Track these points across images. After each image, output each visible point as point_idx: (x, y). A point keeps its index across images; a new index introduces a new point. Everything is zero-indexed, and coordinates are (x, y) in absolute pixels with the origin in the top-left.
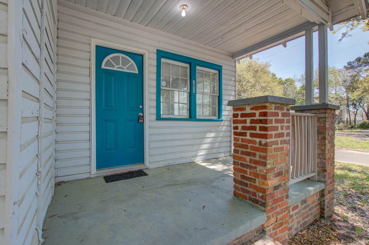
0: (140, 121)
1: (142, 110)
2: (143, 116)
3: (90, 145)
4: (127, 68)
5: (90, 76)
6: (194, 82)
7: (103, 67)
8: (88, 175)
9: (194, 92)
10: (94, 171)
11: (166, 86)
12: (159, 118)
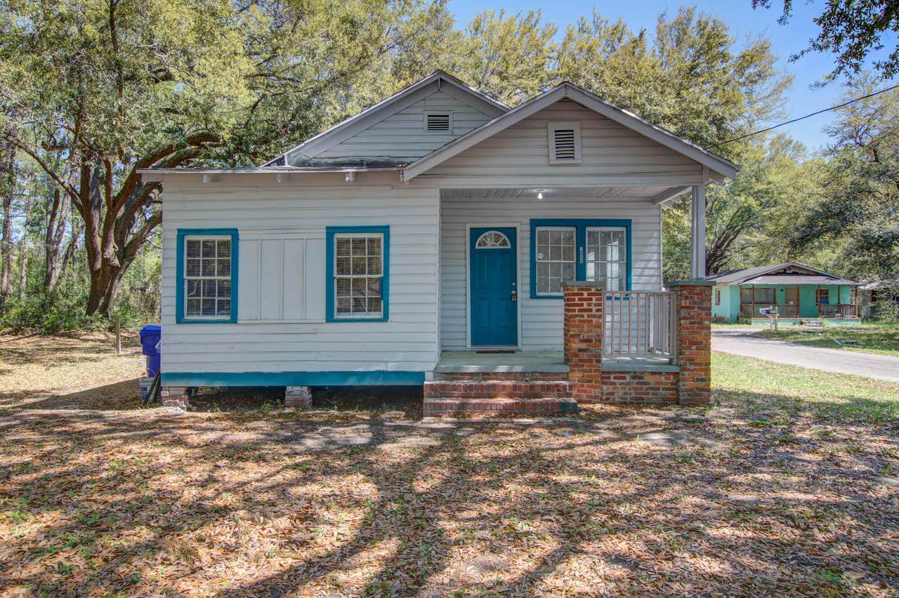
0: (513, 299)
1: (515, 288)
2: (516, 294)
3: (466, 321)
4: (500, 245)
5: (465, 259)
6: (581, 249)
7: (477, 247)
8: (464, 349)
9: (581, 261)
10: (469, 346)
11: (543, 259)
12: (533, 296)
